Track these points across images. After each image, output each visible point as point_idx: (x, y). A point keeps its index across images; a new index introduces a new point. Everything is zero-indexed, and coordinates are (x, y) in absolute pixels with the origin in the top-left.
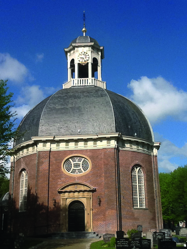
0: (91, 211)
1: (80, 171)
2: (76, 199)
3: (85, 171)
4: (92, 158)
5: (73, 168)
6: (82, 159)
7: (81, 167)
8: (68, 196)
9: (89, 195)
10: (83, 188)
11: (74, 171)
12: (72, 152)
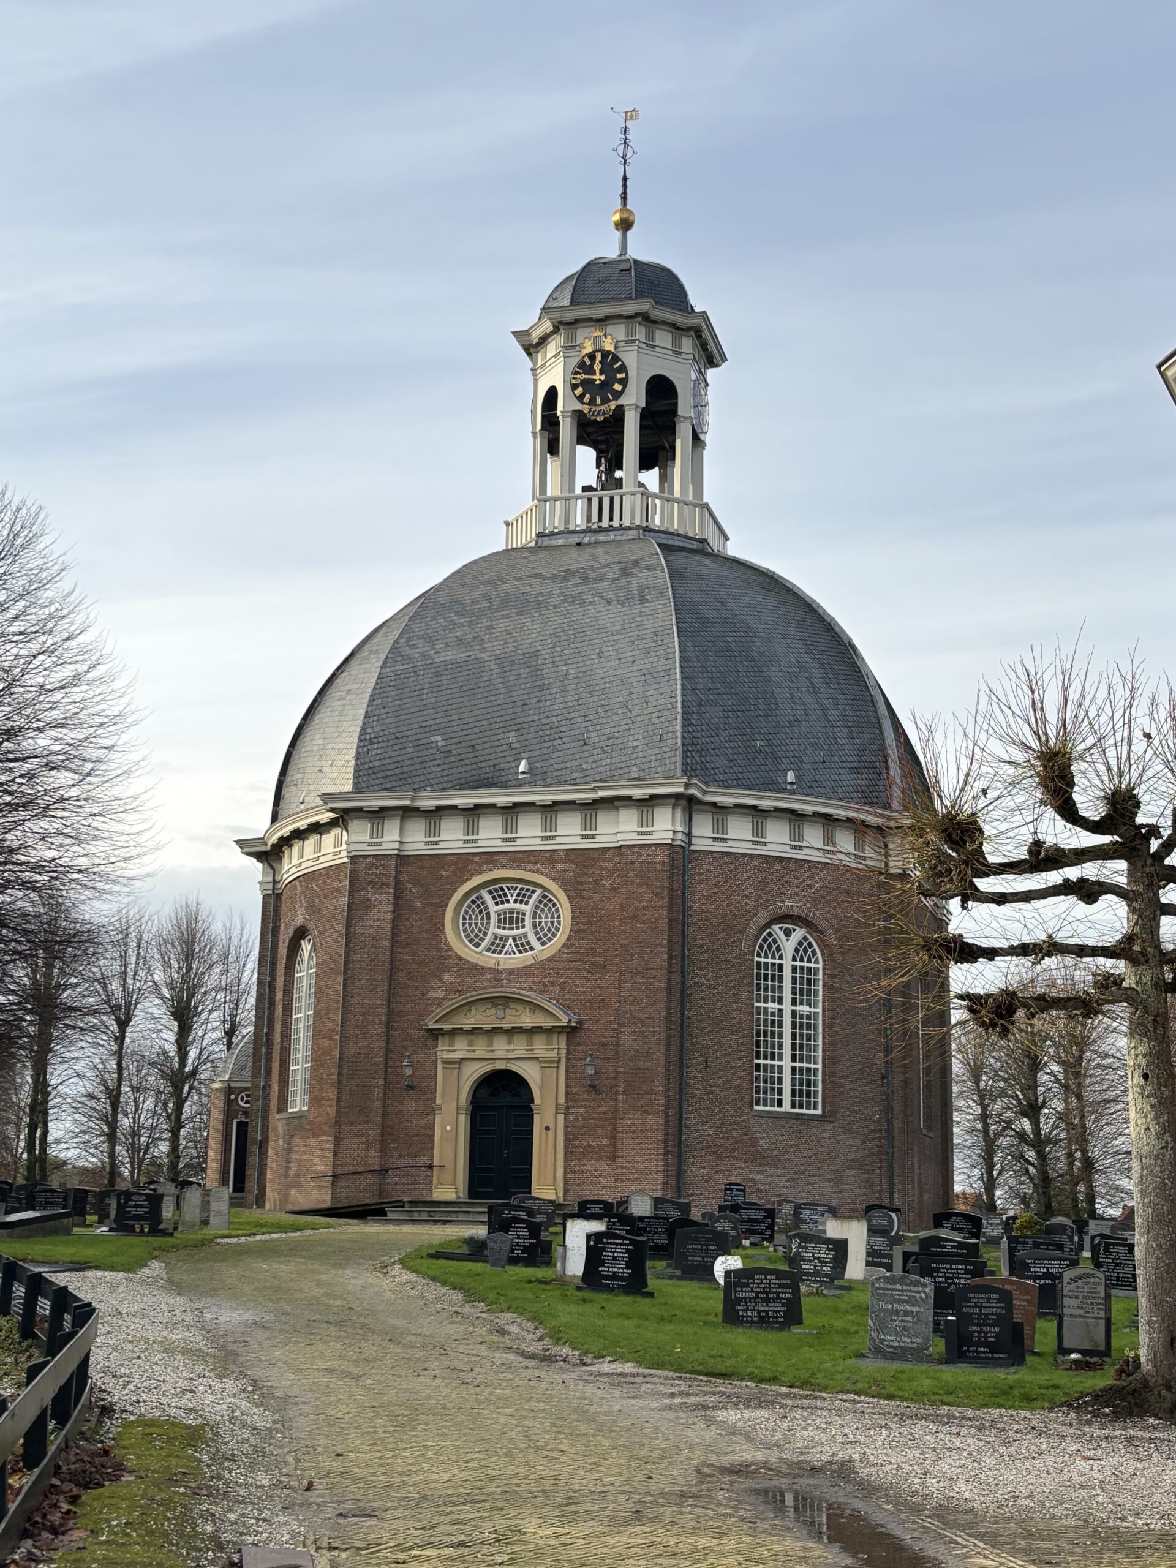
0: (561, 1118)
1: (523, 945)
2: (500, 1066)
3: (543, 944)
4: (572, 888)
5: (494, 929)
6: (534, 892)
7: (528, 928)
8: (468, 1051)
9: (553, 1050)
10: (527, 1020)
12: (489, 859)
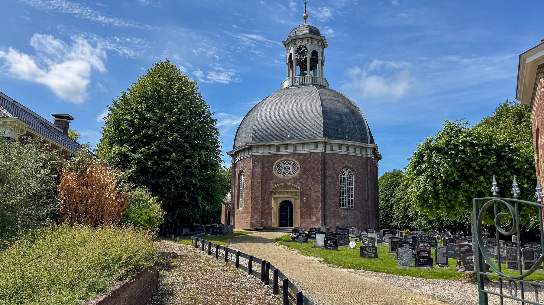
0: (299, 210)
1: (290, 173)
2: (286, 199)
3: (294, 173)
4: (300, 161)
5: (283, 171)
6: (292, 163)
7: (291, 170)
8: (279, 196)
9: (297, 196)
10: (291, 189)
11: (284, 174)
12: (282, 156)
